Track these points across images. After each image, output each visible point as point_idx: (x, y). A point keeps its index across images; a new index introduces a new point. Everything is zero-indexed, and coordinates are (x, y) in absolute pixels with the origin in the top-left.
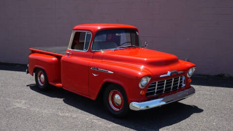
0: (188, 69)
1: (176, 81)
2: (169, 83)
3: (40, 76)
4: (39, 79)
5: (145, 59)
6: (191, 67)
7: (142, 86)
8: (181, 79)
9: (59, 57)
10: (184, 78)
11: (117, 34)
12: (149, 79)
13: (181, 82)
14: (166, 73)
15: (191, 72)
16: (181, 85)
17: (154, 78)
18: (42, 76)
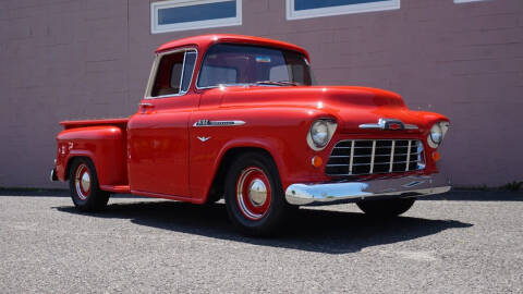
0: (429, 125)
1: (401, 150)
2: (383, 150)
3: (80, 179)
4: (78, 184)
6: (438, 121)
7: (318, 146)
8: (414, 150)
9: (122, 125)
10: (420, 148)
11: (258, 60)
12: (333, 128)
13: (414, 157)
14: (376, 122)
15: (436, 133)
16: (413, 166)
17: (346, 129)
18: (86, 177)
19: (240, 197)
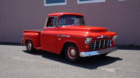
0: (113, 36)
1: (106, 42)
2: (102, 43)
3: (29, 45)
4: (28, 46)
5: (88, 29)
6: (115, 35)
7: (87, 43)
8: (109, 41)
9: (39, 33)
10: (111, 41)
11: (72, 18)
12: (91, 39)
13: (109, 43)
14: (101, 36)
15: (114, 37)
16: (109, 45)
17: (94, 38)
18: (30, 44)
19: (69, 54)
